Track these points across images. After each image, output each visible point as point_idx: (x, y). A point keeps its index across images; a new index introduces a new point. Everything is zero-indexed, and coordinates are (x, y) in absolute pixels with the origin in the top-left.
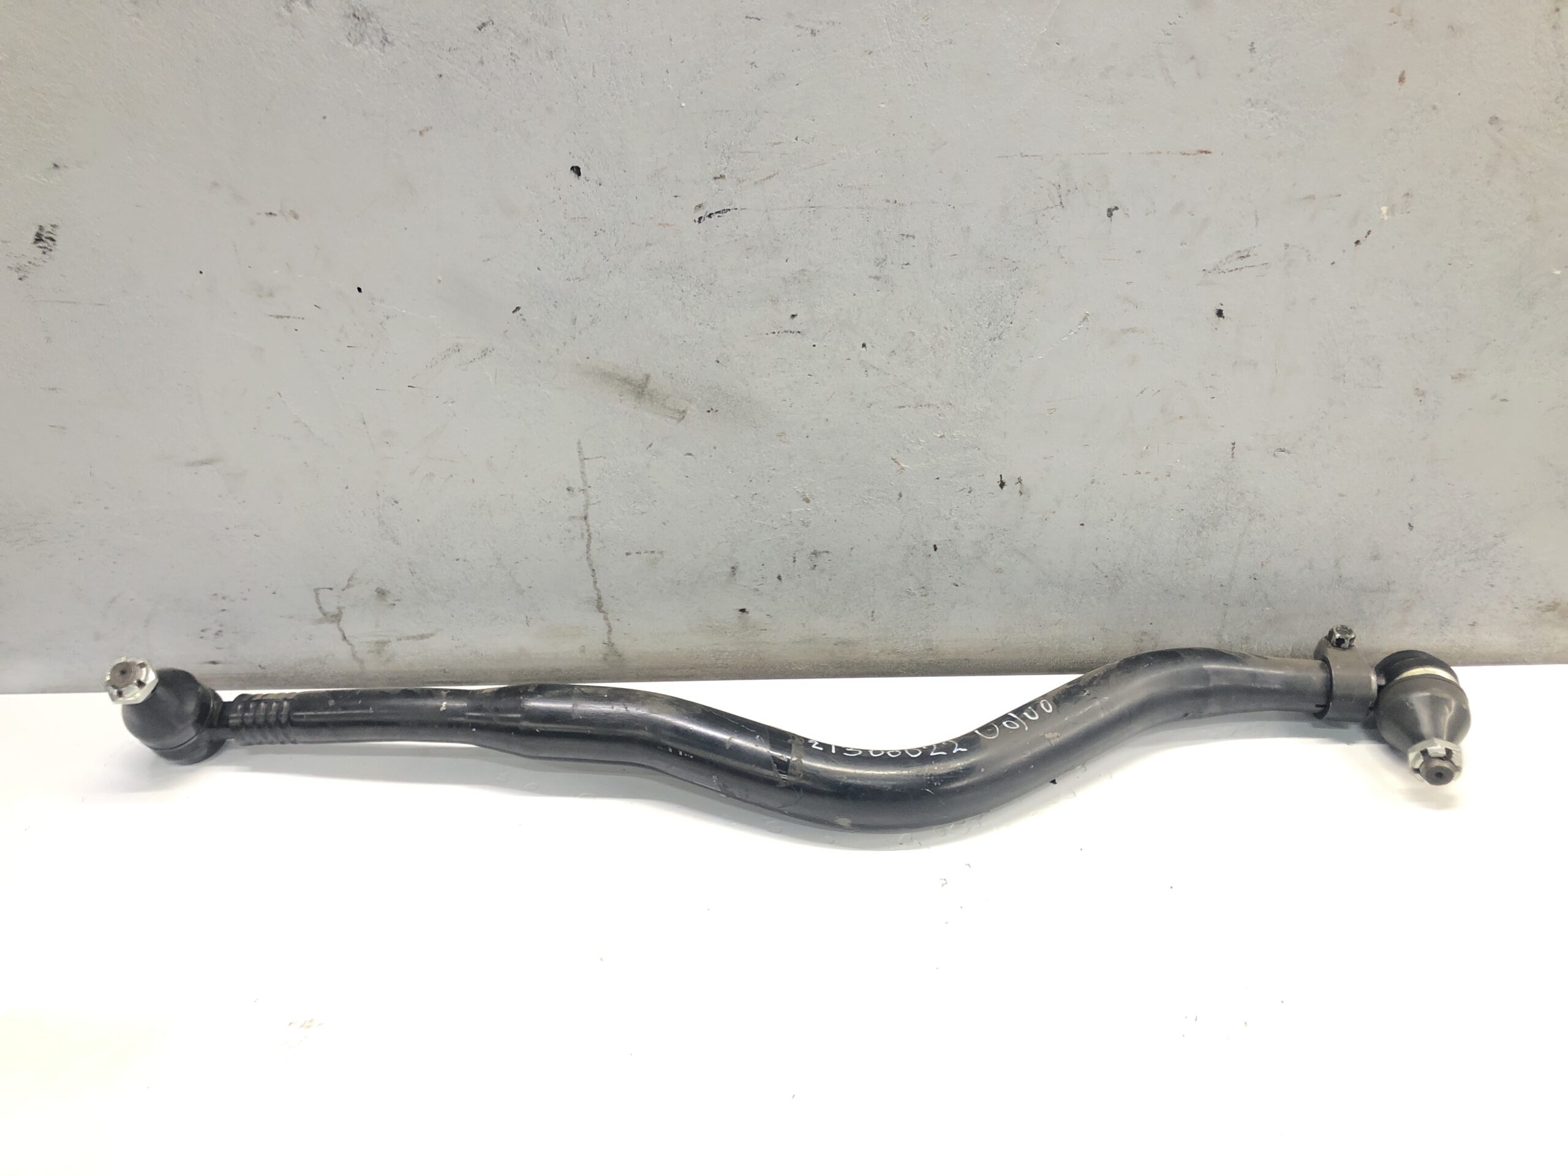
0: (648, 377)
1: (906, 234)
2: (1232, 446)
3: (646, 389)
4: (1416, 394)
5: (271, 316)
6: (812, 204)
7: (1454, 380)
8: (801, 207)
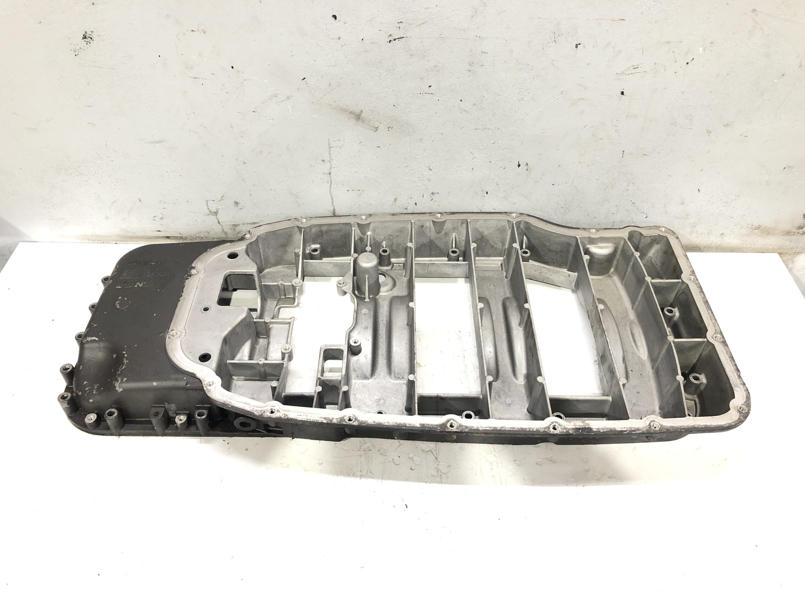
0: (361, 112)
1: (484, 51)
2: (623, 152)
3: (360, 117)
4: (707, 132)
5: (191, 77)
6: (442, 36)
7: (724, 127)
8: (436, 38)
